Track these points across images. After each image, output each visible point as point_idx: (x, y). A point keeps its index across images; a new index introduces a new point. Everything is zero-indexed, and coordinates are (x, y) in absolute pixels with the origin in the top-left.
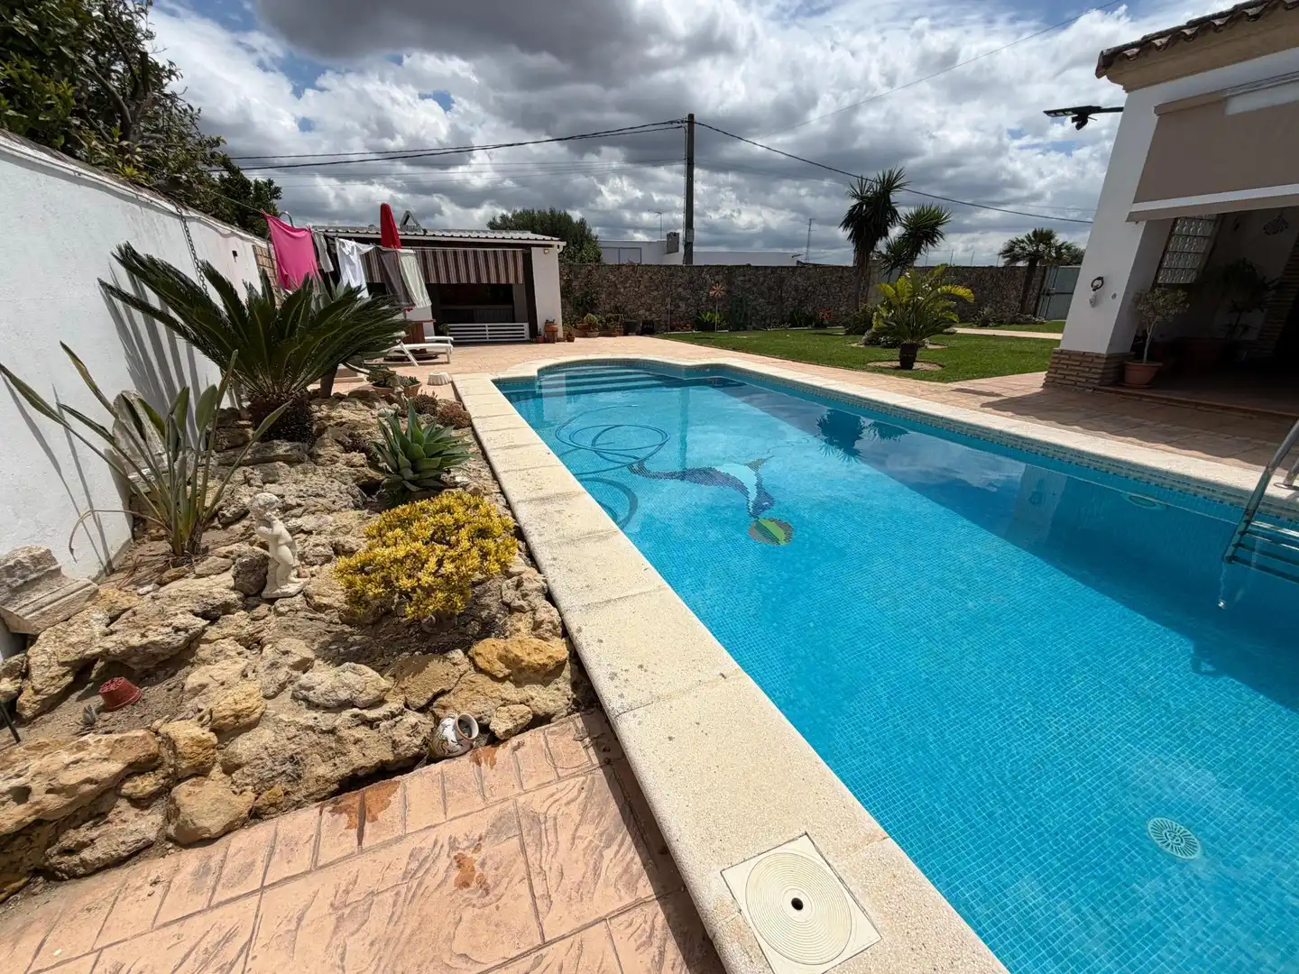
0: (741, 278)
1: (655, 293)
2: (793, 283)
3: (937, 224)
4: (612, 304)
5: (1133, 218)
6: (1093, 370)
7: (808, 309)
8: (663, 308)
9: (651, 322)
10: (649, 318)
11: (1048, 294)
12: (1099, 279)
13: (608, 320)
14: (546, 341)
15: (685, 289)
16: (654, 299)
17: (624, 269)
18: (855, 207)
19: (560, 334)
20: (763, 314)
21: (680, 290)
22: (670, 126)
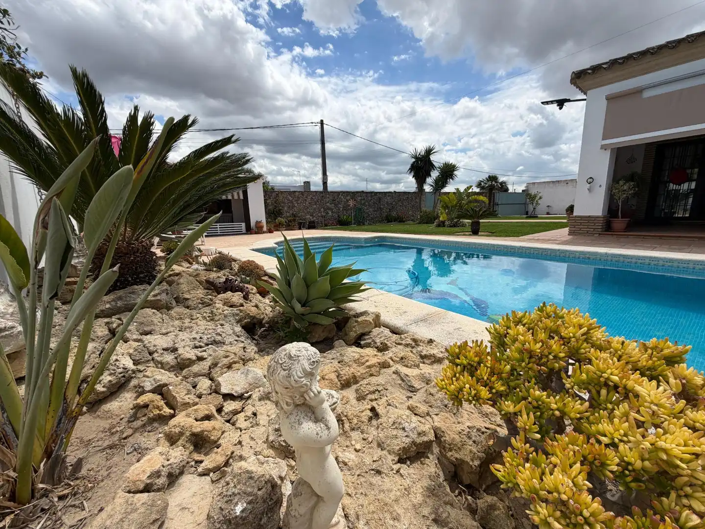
0: (360, 198)
1: (315, 206)
2: (386, 200)
3: (454, 171)
4: (291, 212)
5: (604, 147)
6: (597, 224)
7: (394, 214)
8: (319, 215)
9: (314, 222)
10: (312, 220)
11: (497, 205)
12: (591, 178)
13: (290, 221)
14: (256, 233)
15: (331, 204)
16: (315, 209)
17: (297, 194)
18: (414, 162)
19: (265, 229)
20: (372, 216)
21: (328, 204)
22: (311, 124)
